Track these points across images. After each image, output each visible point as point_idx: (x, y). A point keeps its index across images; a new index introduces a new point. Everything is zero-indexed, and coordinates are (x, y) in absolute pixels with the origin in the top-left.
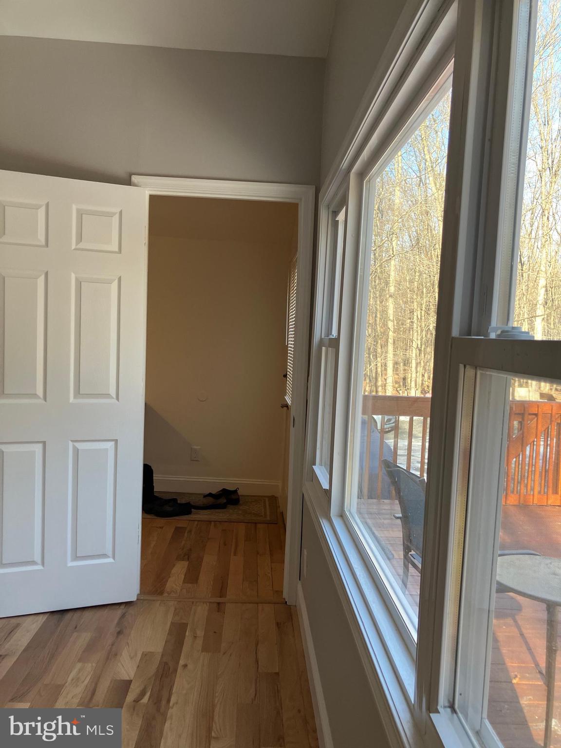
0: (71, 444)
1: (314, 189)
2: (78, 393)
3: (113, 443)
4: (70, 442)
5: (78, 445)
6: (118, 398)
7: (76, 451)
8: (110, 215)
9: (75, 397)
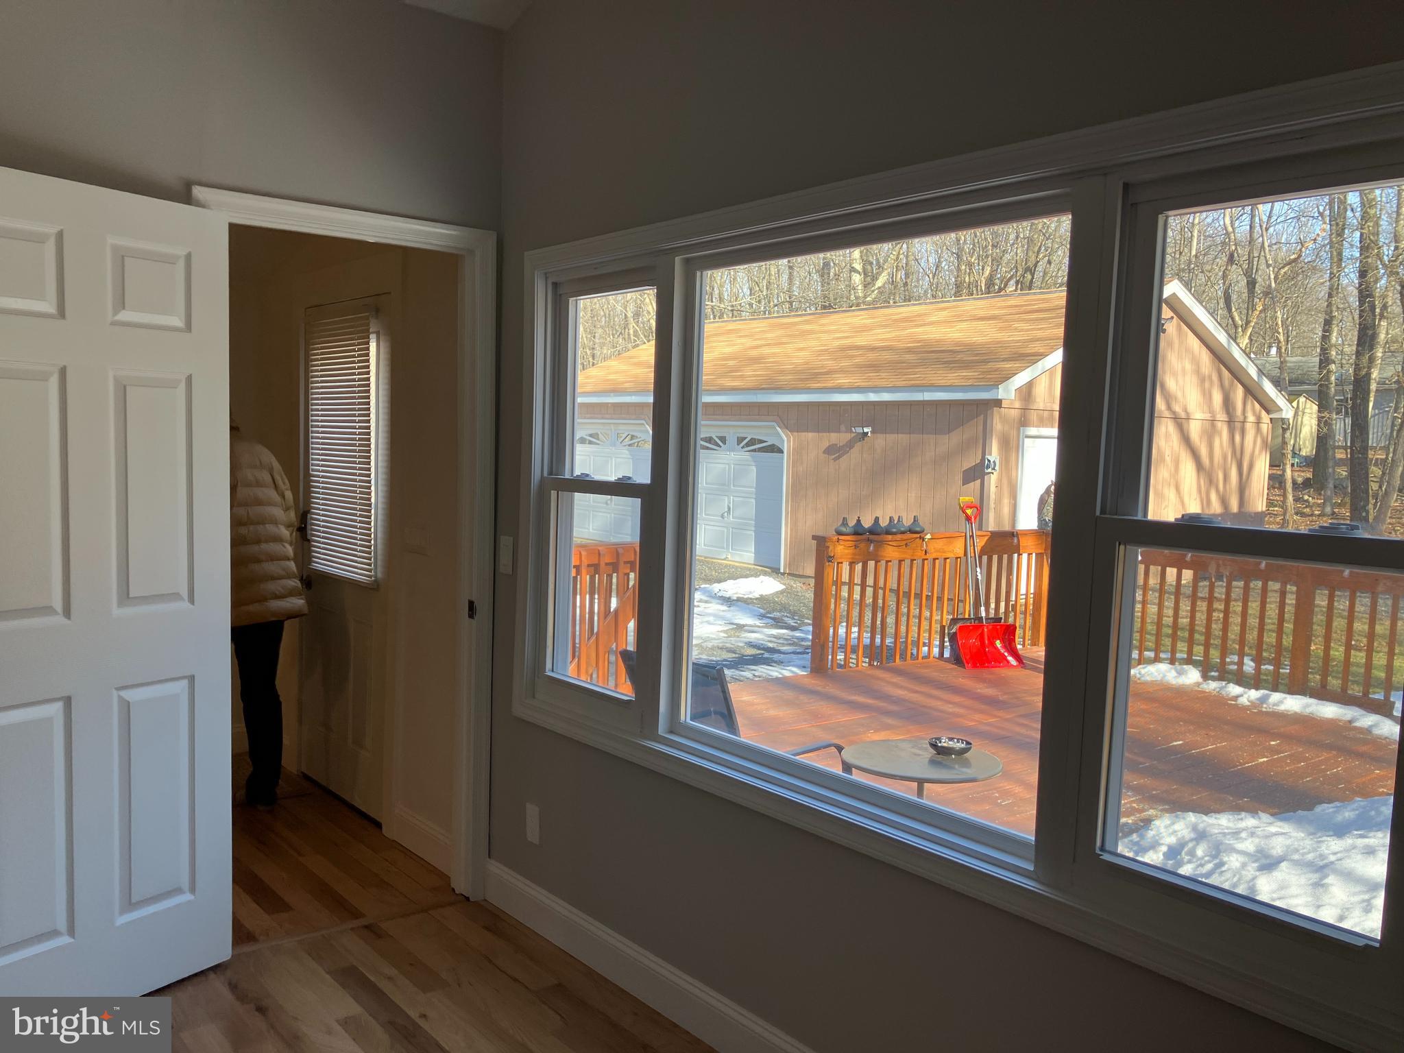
0: (115, 693)
1: (495, 237)
2: (125, 597)
3: (185, 683)
4: (114, 690)
5: (126, 694)
6: (192, 600)
7: (126, 706)
8: (170, 260)
9: (121, 603)
